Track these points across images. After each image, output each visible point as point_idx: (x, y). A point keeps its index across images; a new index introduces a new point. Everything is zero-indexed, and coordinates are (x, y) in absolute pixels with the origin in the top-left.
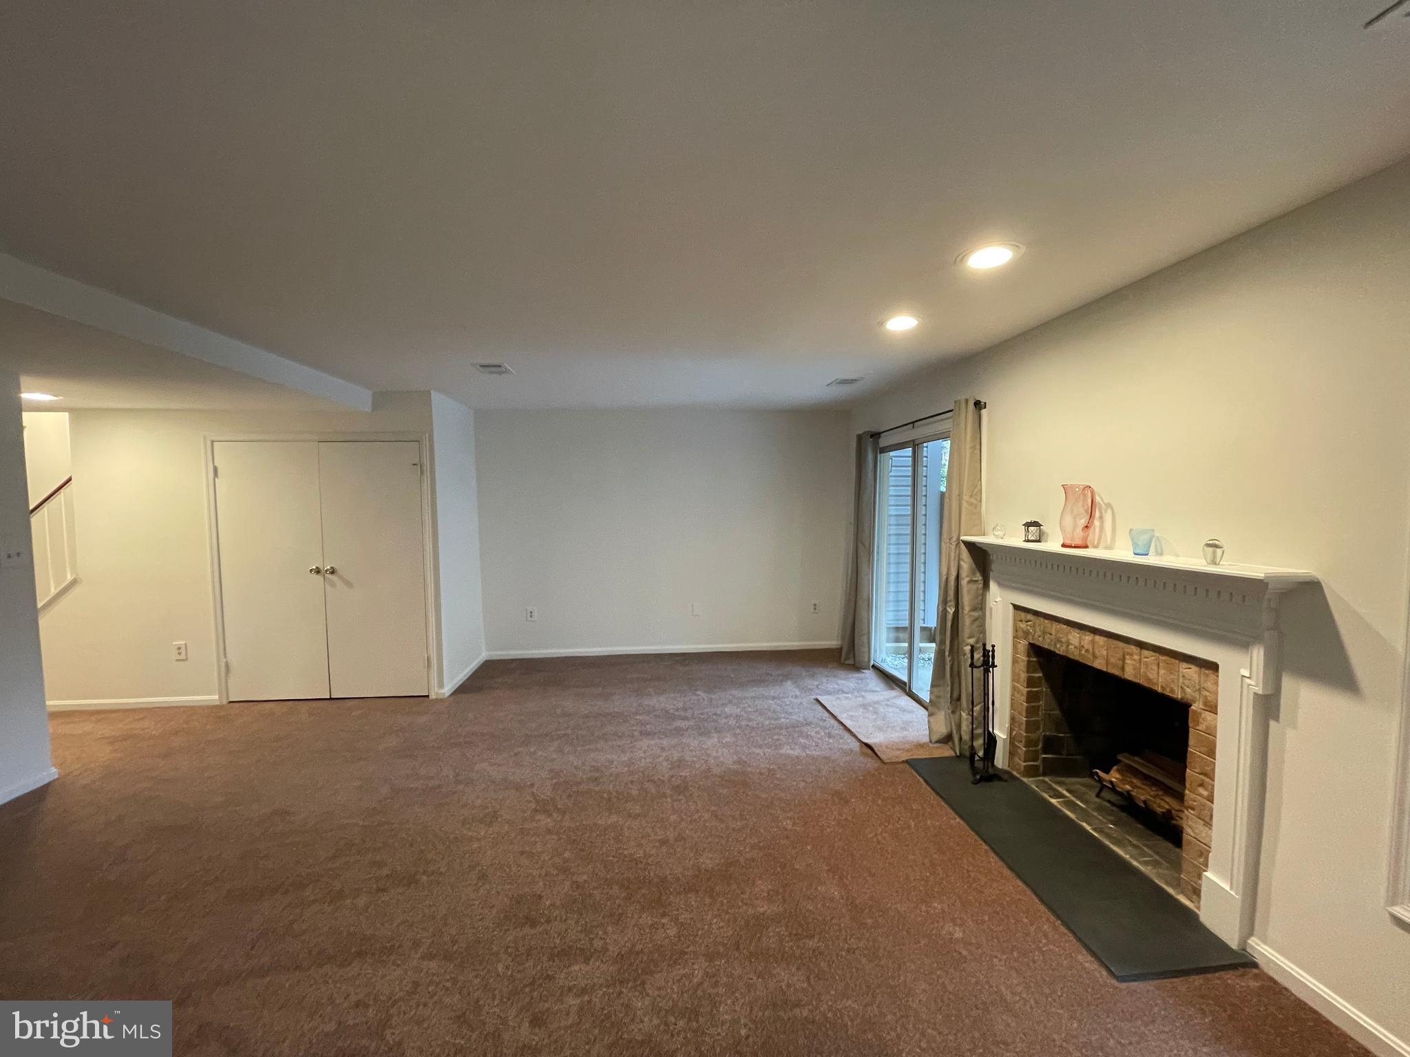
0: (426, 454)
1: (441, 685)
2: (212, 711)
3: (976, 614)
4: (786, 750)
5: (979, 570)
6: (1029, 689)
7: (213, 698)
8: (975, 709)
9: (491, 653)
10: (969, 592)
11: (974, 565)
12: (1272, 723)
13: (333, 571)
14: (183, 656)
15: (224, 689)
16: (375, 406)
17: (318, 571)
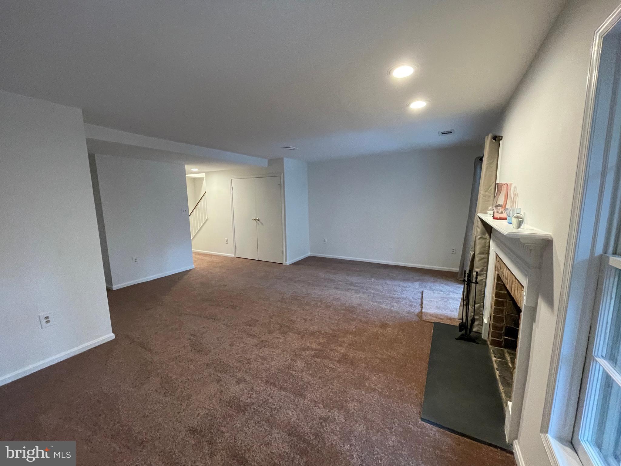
0: (282, 180)
1: (286, 261)
2: (232, 259)
3: (482, 256)
4: (384, 306)
5: (488, 232)
6: (496, 299)
7: (232, 255)
8: (476, 305)
9: (311, 254)
10: (480, 243)
11: (484, 229)
12: (534, 324)
13: (258, 220)
14: (227, 243)
15: (235, 254)
16: (269, 165)
17: (255, 219)
